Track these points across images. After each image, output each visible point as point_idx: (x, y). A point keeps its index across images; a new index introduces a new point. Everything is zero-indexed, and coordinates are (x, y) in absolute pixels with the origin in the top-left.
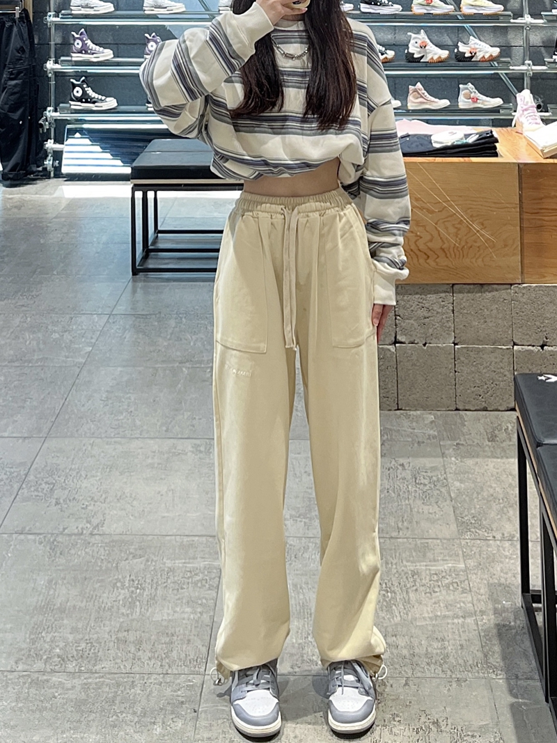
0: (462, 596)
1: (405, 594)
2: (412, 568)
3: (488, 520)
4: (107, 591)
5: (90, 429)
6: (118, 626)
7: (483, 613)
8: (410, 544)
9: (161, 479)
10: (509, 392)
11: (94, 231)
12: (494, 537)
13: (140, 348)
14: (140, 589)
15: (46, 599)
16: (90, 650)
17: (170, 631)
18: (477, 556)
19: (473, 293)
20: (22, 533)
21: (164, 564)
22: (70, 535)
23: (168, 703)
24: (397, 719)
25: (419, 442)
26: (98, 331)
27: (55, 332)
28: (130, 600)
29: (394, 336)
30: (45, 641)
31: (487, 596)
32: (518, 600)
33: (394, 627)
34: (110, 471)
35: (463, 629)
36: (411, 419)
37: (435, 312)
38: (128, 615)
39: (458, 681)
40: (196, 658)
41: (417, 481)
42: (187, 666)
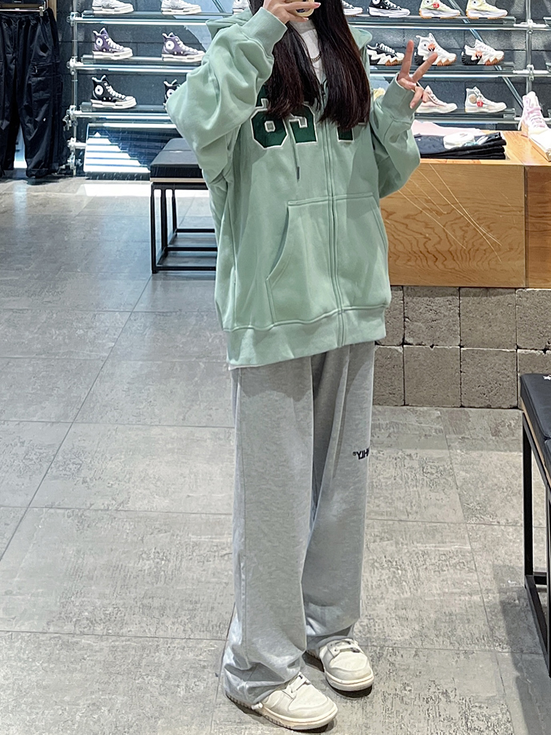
0: (468, 575)
1: (415, 571)
2: (422, 548)
3: (492, 507)
4: (132, 562)
5: (113, 416)
6: (143, 593)
7: (488, 591)
8: (420, 526)
9: (183, 462)
10: (512, 392)
11: (115, 229)
12: (499, 522)
13: (159, 344)
14: (165, 561)
15: (75, 568)
16: (117, 614)
17: (195, 598)
18: (483, 540)
19: (479, 296)
20: (52, 508)
22: (97, 511)
23: (191, 667)
24: (408, 688)
25: (425, 435)
26: (120, 328)
27: (80, 329)
28: (155, 570)
29: (402, 337)
30: (74, 606)
31: (493, 576)
32: (522, 581)
33: (403, 601)
34: (133, 454)
35: (470, 605)
36: (418, 413)
37: (442, 315)
38: (152, 584)
39: (466, 653)
40: (218, 624)
41: (424, 471)
42: (209, 631)
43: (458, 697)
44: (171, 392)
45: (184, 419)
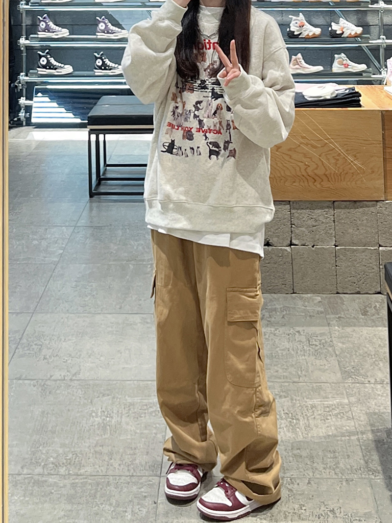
0: (347, 422)
1: (306, 420)
2: (311, 403)
3: (364, 370)
4: (85, 419)
5: (65, 308)
6: (95, 442)
7: (363, 433)
8: (309, 386)
9: (120, 341)
10: (377, 281)
11: (59, 165)
12: (369, 381)
13: (98, 251)
14: (109, 418)
15: (41, 425)
16: (75, 459)
17: (133, 446)
18: (357, 395)
19: (349, 208)
20: (20, 379)
21: (126, 400)
22: (56, 381)
23: (135, 497)
24: (304, 508)
26: (66, 239)
27: (35, 239)
28: (102, 425)
29: (290, 240)
30: (42, 453)
31: (366, 422)
32: (389, 425)
33: (298, 443)
34: (82, 337)
35: (349, 444)
36: (303, 299)
37: (321, 222)
38: (101, 435)
39: (347, 480)
40: (153, 465)
41: (310, 343)
42: (147, 470)
43: (342, 514)
44: (109, 287)
45: (120, 308)
